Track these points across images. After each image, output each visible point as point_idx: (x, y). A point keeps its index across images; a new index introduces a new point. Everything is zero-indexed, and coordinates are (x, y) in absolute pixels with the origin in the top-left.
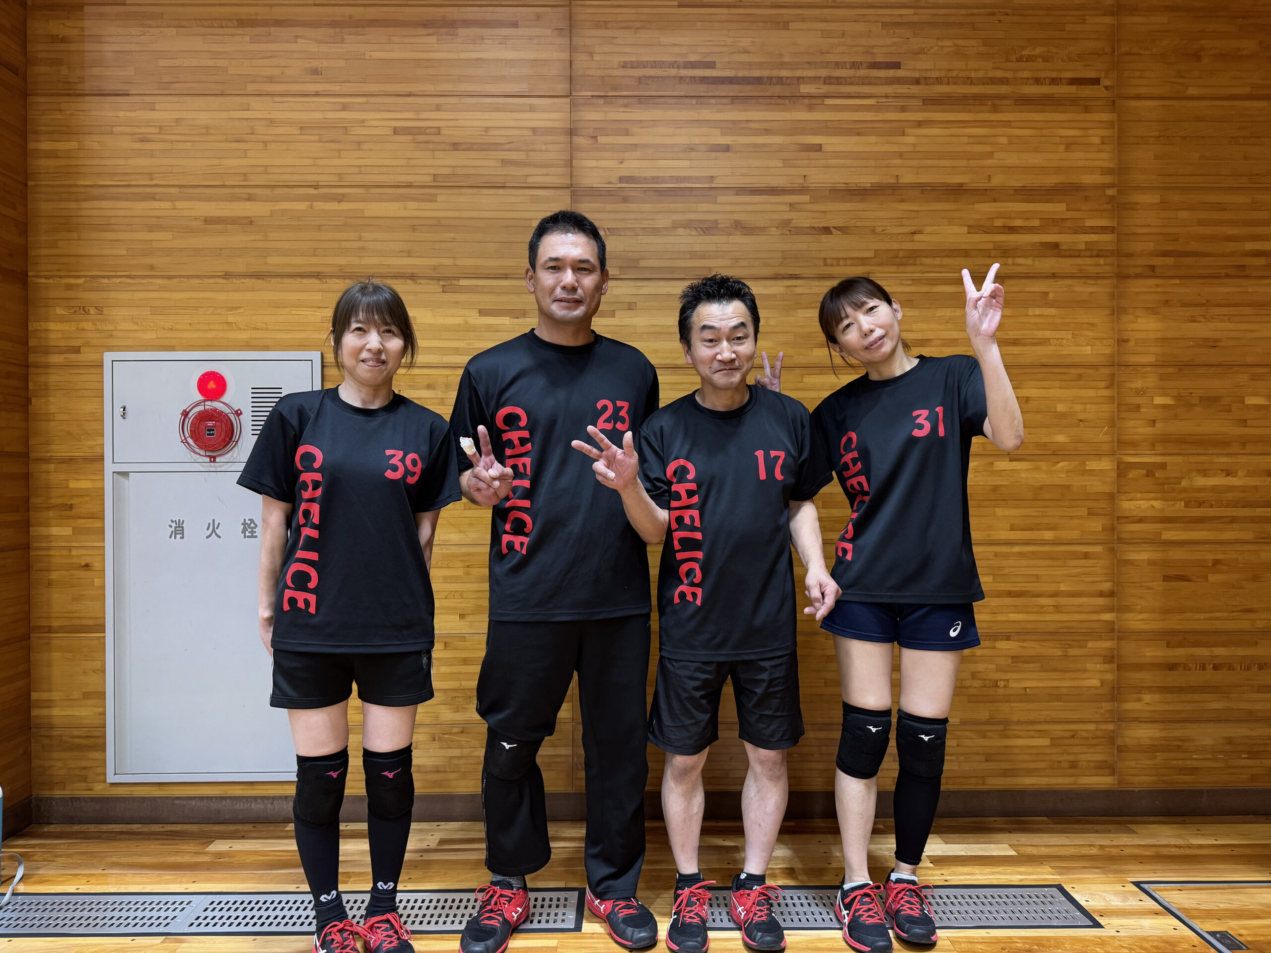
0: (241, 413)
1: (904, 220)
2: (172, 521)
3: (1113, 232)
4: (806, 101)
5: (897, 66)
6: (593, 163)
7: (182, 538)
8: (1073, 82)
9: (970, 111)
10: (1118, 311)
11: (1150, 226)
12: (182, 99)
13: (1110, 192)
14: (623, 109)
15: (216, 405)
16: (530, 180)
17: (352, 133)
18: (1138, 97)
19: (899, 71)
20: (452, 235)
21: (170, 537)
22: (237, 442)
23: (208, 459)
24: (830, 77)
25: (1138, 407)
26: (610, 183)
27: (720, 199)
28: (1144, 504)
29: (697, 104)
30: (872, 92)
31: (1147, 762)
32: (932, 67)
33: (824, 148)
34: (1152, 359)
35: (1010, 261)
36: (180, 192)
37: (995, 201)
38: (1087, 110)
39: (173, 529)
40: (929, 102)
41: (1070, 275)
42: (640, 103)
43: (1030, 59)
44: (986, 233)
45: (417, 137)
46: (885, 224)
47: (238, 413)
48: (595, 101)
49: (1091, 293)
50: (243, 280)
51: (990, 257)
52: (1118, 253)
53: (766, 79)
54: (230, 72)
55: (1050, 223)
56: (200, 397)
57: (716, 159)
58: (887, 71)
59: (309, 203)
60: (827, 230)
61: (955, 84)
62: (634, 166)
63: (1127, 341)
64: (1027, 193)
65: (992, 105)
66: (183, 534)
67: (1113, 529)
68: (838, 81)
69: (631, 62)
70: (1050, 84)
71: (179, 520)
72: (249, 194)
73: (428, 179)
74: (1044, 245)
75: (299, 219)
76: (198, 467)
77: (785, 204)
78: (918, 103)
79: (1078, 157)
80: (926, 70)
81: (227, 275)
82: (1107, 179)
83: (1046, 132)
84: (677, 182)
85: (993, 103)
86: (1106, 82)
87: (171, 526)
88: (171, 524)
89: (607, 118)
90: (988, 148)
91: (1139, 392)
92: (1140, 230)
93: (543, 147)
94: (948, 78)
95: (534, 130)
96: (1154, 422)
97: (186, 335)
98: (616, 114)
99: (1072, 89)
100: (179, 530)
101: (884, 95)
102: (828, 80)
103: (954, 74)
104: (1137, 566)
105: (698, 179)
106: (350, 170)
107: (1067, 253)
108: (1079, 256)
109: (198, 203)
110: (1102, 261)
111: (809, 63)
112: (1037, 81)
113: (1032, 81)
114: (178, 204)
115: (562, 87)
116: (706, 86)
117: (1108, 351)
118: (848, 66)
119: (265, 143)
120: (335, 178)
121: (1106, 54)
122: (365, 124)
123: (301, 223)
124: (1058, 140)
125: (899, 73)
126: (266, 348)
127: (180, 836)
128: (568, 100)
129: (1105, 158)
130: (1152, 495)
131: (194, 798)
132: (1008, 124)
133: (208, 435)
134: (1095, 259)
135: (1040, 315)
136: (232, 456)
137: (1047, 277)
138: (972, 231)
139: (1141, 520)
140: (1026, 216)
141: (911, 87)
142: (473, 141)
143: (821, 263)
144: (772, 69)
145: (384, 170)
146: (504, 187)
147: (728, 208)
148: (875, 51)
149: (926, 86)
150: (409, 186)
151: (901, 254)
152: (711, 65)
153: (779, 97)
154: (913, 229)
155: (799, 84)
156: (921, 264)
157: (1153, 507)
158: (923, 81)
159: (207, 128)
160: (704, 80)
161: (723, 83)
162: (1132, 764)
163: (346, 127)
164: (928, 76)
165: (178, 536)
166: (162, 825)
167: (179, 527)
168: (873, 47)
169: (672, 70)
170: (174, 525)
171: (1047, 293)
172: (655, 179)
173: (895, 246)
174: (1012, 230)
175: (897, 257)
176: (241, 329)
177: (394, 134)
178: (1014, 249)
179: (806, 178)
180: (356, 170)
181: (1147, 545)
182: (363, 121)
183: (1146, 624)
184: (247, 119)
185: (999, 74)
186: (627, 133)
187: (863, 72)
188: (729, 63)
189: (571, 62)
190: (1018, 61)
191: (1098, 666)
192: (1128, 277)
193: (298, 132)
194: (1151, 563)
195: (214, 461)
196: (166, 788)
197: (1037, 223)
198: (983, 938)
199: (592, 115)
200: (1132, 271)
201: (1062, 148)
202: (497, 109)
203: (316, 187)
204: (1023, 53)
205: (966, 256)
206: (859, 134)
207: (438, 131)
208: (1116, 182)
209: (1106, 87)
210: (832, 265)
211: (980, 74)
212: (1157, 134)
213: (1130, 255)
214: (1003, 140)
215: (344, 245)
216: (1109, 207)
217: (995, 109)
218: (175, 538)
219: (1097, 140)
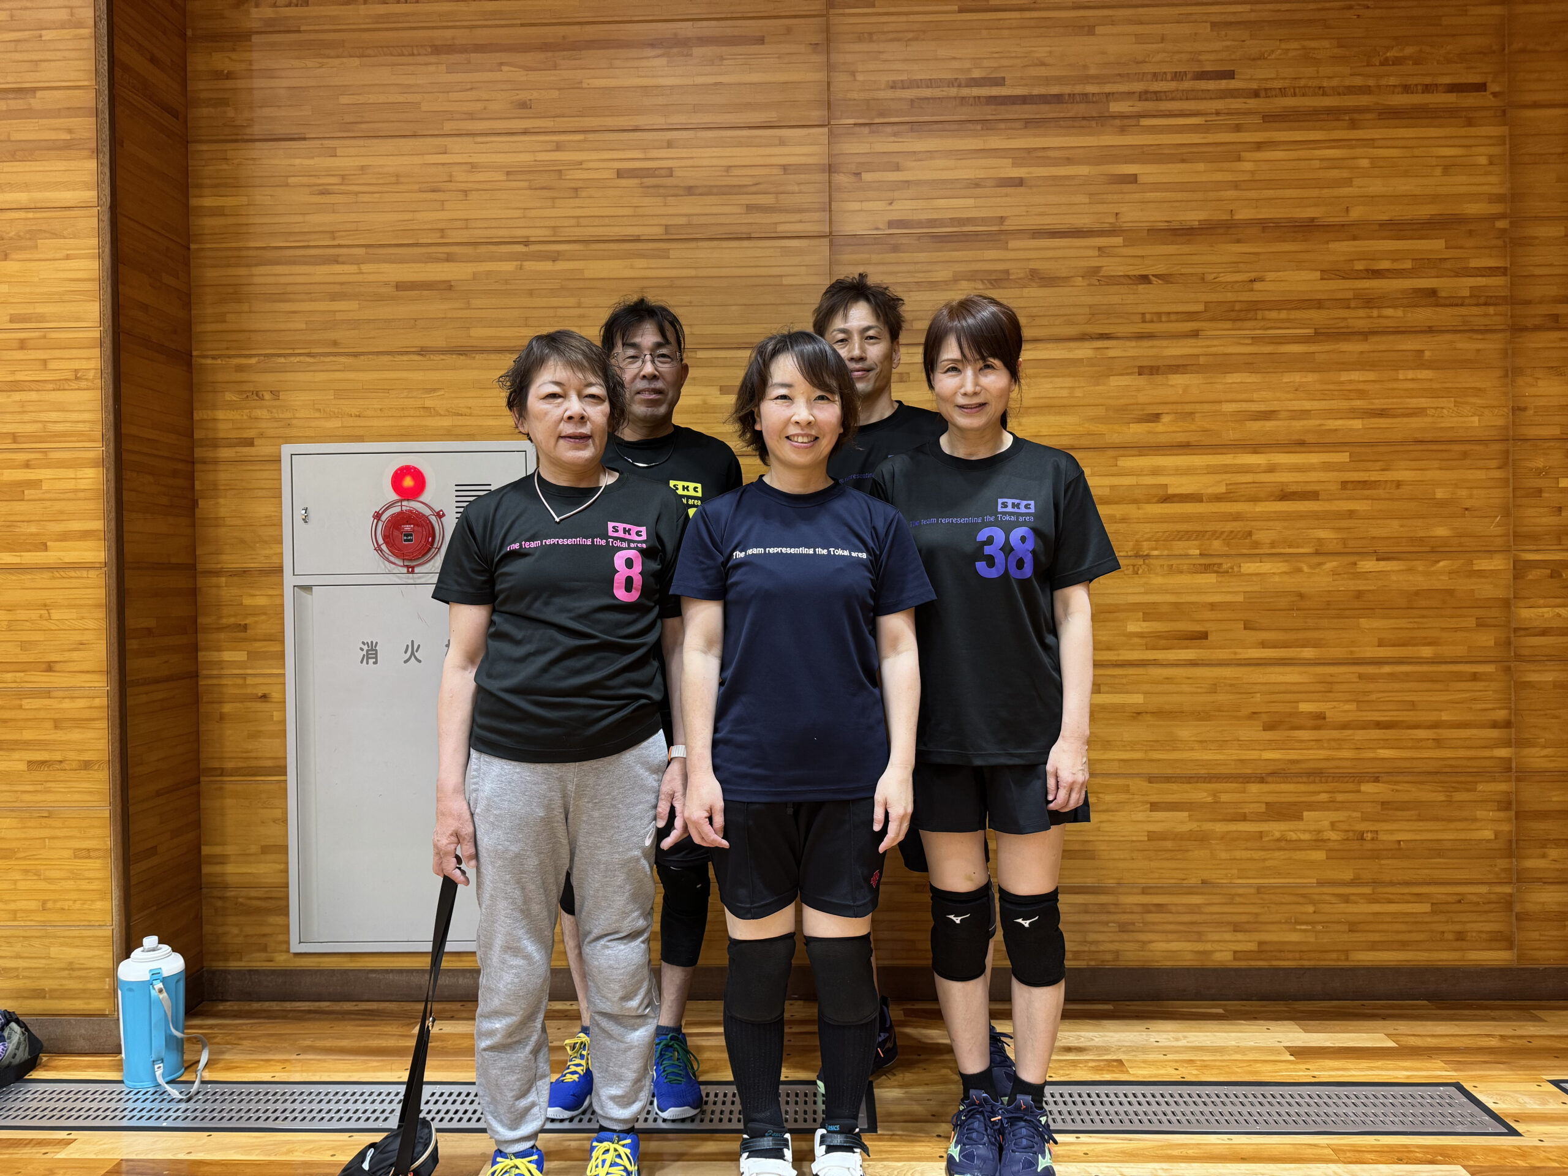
0: (444, 515)
1: (1241, 265)
2: (363, 643)
3: (1505, 274)
4: (1117, 122)
5: (1230, 75)
6: (856, 206)
7: (375, 663)
8: (1453, 88)
9: (1321, 129)
10: (1512, 373)
11: (1551, 265)
12: (369, 142)
13: (1501, 224)
14: (893, 139)
15: (414, 505)
16: (780, 228)
17: (568, 177)
18: (1535, 105)
19: (1233, 81)
20: (687, 298)
21: (362, 662)
23: (405, 570)
24: (1146, 92)
25: (1539, 491)
26: (877, 229)
27: (1012, 244)
28: (1548, 612)
29: (982, 129)
30: (1199, 108)
31: (1555, 933)
32: (1273, 76)
33: (1141, 179)
34: (1556, 431)
35: (1375, 313)
36: (367, 253)
37: (1355, 238)
38: (1470, 123)
39: (365, 652)
40: (1270, 119)
41: (1451, 328)
42: (912, 130)
43: (1398, 61)
44: (1344, 278)
45: (645, 180)
46: (1217, 270)
47: (440, 515)
48: (858, 129)
49: (1478, 350)
50: (442, 357)
51: (1349, 308)
52: (1512, 301)
53: (1067, 97)
54: (424, 109)
55: (1423, 265)
56: (394, 496)
57: (1007, 195)
58: (1218, 82)
59: (519, 263)
60: (1145, 279)
61: (1303, 95)
62: (906, 207)
63: (1525, 409)
64: (1395, 228)
65: (1350, 120)
66: (376, 658)
67: (1508, 643)
68: (1157, 96)
69: (902, 81)
70: (1423, 93)
71: (372, 642)
72: (447, 253)
73: (656, 231)
74: (1416, 291)
75: (506, 282)
76: (394, 579)
77: (1094, 247)
78: (1258, 120)
79: (1459, 183)
80: (1266, 79)
81: (423, 351)
82: (1497, 208)
83: (1417, 152)
84: (960, 226)
85: (1352, 117)
86: (1494, 88)
87: (362, 649)
88: (363, 646)
89: (873, 151)
90: (1345, 174)
91: (1539, 473)
92: (1538, 271)
93: (796, 188)
94: (1294, 88)
95: (785, 168)
96: (1560, 509)
97: (376, 423)
98: (885, 144)
99: (1451, 98)
100: (371, 653)
101: (1214, 111)
102: (1144, 96)
103: (1302, 83)
104: (1540, 689)
105: (984, 221)
106: (566, 222)
107: (1447, 302)
108: (1462, 305)
109: (387, 265)
110: (1491, 310)
111: (1119, 75)
112: (1407, 89)
113: (1400, 89)
114: (365, 268)
115: (817, 114)
116: (993, 107)
117: (1500, 422)
118: (1169, 77)
119: (466, 192)
120: (547, 232)
121: (1494, 52)
122: (584, 166)
123: (509, 287)
124: (1434, 161)
125: (1233, 84)
126: (471, 437)
127: (380, 1016)
128: (826, 130)
129: (1494, 183)
130: (1559, 601)
131: (392, 971)
132: (1370, 143)
133: (405, 541)
134: (1483, 308)
135: (1413, 380)
137: (1421, 332)
138: (1326, 277)
139: (1544, 632)
140: (1395, 256)
141: (1248, 101)
142: (712, 183)
143: (1138, 318)
144: (1074, 85)
145: (606, 221)
146: (749, 238)
147: (1022, 255)
148: (1202, 57)
149: (1267, 100)
150: (637, 239)
151: (1238, 307)
152: (1000, 82)
153: (1084, 118)
154: (1253, 275)
155: (1108, 101)
156: (1263, 319)
157: (1560, 616)
158: (1263, 93)
159: (397, 176)
160: (991, 100)
161: (1014, 104)
162: (1535, 935)
163: (560, 171)
164: (1268, 86)
165: (371, 661)
166: (355, 1003)
167: (372, 650)
168: (1199, 53)
169: (952, 89)
170: (365, 648)
171: (1422, 351)
172: (932, 223)
173: (1231, 297)
174: (1377, 274)
175: (1233, 311)
176: (441, 415)
177: (618, 177)
178: (1380, 298)
179: (1119, 216)
180: (573, 222)
181: (1552, 663)
182: (581, 163)
183: (1551, 761)
184: (443, 164)
185: (1358, 81)
186: (897, 168)
187: (1187, 85)
188: (1022, 78)
189: (829, 83)
190: (1382, 64)
191: (1491, 813)
192: (1525, 329)
193: (505, 178)
194: (1557, 685)
195: (413, 572)
196: (359, 959)
197: (1408, 265)
198: (1373, 1146)
199: (855, 147)
200: (1530, 323)
201: (1438, 171)
202: (740, 145)
203: (526, 243)
204: (1388, 54)
205: (1319, 308)
206: (1183, 161)
207: (670, 173)
208: (1508, 211)
209: (1495, 94)
210: (1152, 321)
211: (1335, 82)
212: (1560, 150)
213: (1528, 303)
214: (1365, 163)
215: (561, 312)
216: (1500, 242)
217: (1354, 125)
218: (367, 663)
219: (1483, 160)
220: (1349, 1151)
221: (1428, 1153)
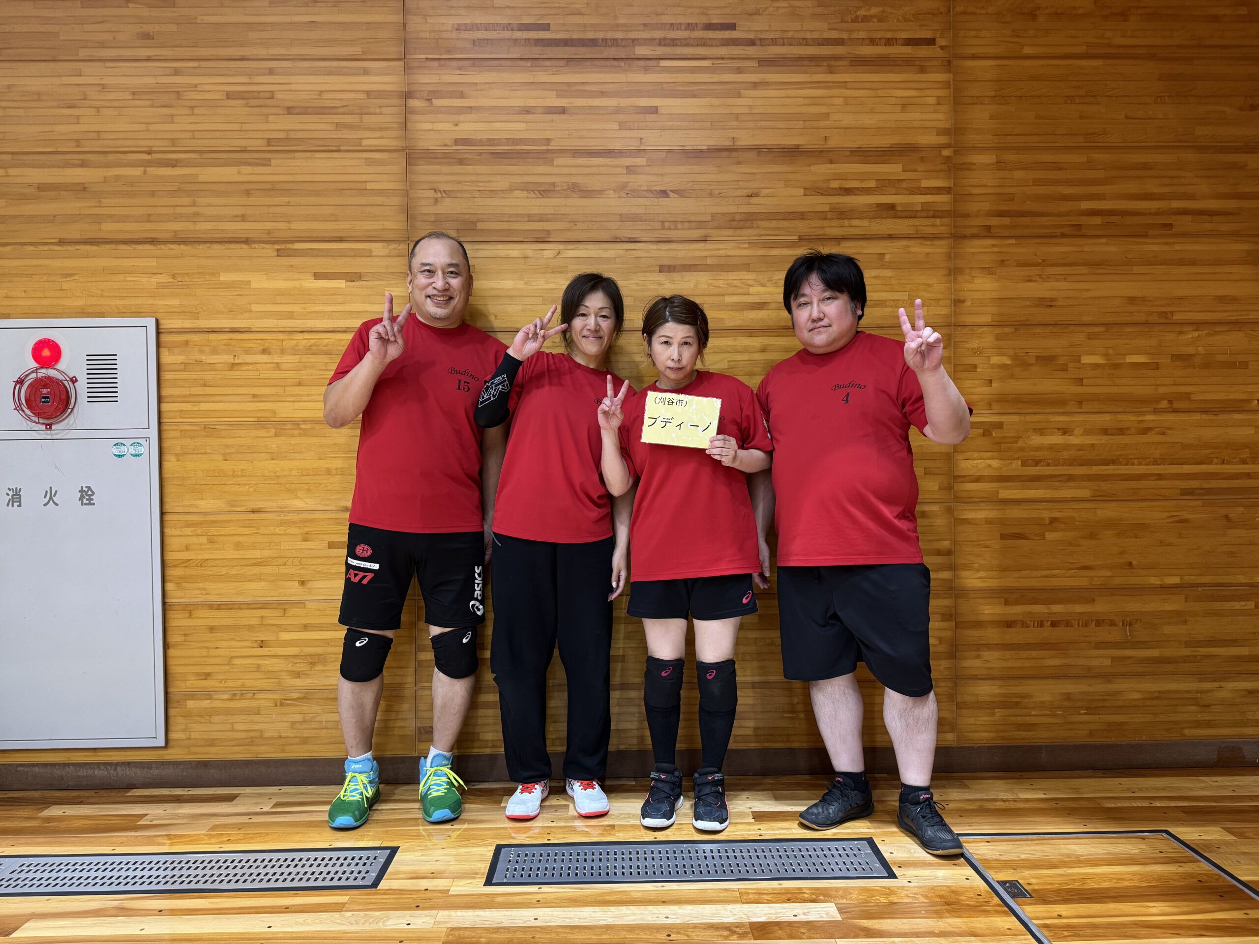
0: (76, 381)
1: (740, 183)
2: (9, 489)
3: (949, 193)
4: (642, 63)
5: (732, 27)
6: (428, 126)
7: (19, 506)
8: (909, 42)
9: (805, 73)
10: (954, 273)
11: (985, 186)
12: (13, 64)
13: (946, 152)
14: (458, 72)
15: (51, 372)
16: (364, 142)
17: (184, 98)
18: (974, 57)
19: (734, 32)
20: (287, 199)
21: (8, 505)
22: (72, 409)
23: (43, 427)
24: (665, 39)
25: (975, 367)
26: (446, 145)
27: (557, 162)
28: (981, 463)
29: (532, 66)
30: (707, 53)
31: (986, 719)
32: (767, 28)
33: (662, 111)
34: (987, 319)
35: (846, 223)
36: (12, 159)
37: (831, 162)
38: (923, 70)
39: (10, 497)
40: (765, 63)
41: (907, 236)
42: (474, 65)
43: (866, 19)
44: (822, 194)
45: (250, 101)
46: (721, 187)
47: (74, 380)
48: (429, 63)
49: (928, 254)
50: (78, 247)
51: (826, 219)
52: (953, 214)
53: (600, 41)
54: (61, 38)
55: (885, 184)
56: (34, 364)
57: (552, 121)
58: (722, 32)
59: (142, 169)
60: (664, 193)
61: (791, 45)
62: (469, 127)
63: (963, 301)
64: (862, 154)
65: (828, 65)
66: (20, 502)
67: (950, 488)
68: (674, 43)
69: (465, 24)
70: (886, 45)
71: (16, 488)
72: (82, 160)
73: (260, 144)
74: (879, 205)
75: (132, 184)
76: (34, 435)
77: (622, 166)
78: (754, 64)
79: (914, 116)
80: (761, 31)
81: (62, 242)
82: (943, 140)
83: (881, 93)
84: (513, 145)
85: (829, 63)
86: (943, 42)
87: (8, 494)
88: (9, 492)
89: (441, 81)
90: (824, 110)
91: (977, 352)
92: (975, 191)
93: (378, 111)
94: (783, 39)
95: (368, 93)
96: (990, 381)
97: (21, 303)
98: (451, 77)
99: (908, 50)
100: (16, 498)
101: (720, 56)
102: (662, 42)
103: (790, 35)
104: (975, 524)
105: (533, 141)
106: (183, 135)
107: (904, 214)
108: (915, 217)
109: (31, 170)
110: (938, 221)
111: (644, 24)
112: (873, 42)
113: (867, 41)
114: (11, 171)
115: (394, 50)
116: (540, 48)
117: (944, 311)
118: (683, 27)
119: (98, 108)
120: (166, 143)
121: (942, 13)
122: (198, 89)
123: (134, 189)
124: (893, 101)
125: (734, 34)
126: (101, 315)
128: (401, 63)
129: (941, 118)
130: (990, 454)
131: (38, 764)
132: (844, 85)
133: (43, 402)
134: (932, 220)
135: (876, 277)
136: (68, 424)
137: (883, 238)
138: (808, 193)
139: (978, 479)
140: (863, 177)
141: (746, 48)
142: (307, 105)
143: (658, 225)
144: (606, 31)
145: (217, 135)
146: (338, 151)
147: (565, 170)
148: (710, 12)
149: (762, 48)
150: (244, 151)
151: (738, 217)
152: (546, 27)
153: (615, 59)
154: (750, 192)
155: (634, 45)
156: (758, 228)
157: (990, 466)
158: (758, 43)
159: (38, 94)
160: (539, 42)
161: (557, 46)
162: (972, 720)
163: (178, 92)
164: (763, 37)
165: (16, 504)
166: (5, 792)
167: (16, 495)
168: (708, 8)
169: (506, 32)
170: (11, 493)
171: (883, 255)
172: (491, 142)
173: (732, 209)
174: (848, 191)
175: (734, 220)
176: (76, 296)
177: (227, 98)
178: (851, 211)
179: (643, 140)
180: (189, 135)
181: (984, 504)
182: (196, 86)
183: (984, 581)
184: (79, 85)
185: (834, 35)
186: (462, 95)
187: (698, 34)
188: (564, 24)
189: (404, 25)
190: (853, 21)
191: (936, 623)
192: (965, 237)
193: (131, 97)
194: (989, 521)
195: (50, 429)
197: (872, 184)
199: (426, 79)
200: (968, 232)
201: (899, 108)
202: (330, 73)
203: (149, 153)
204: (858, 13)
205: (803, 219)
206: (694, 96)
207: (272, 95)
208: (952, 142)
209: (942, 48)
210: (670, 229)
211: (816, 35)
212: (993, 93)
213: (967, 216)
214: (840, 101)
215: (179, 210)
216: (944, 167)
217: (831, 70)
218: (13, 506)
219: (932, 101)
220: (752, 893)
221: (814, 894)
